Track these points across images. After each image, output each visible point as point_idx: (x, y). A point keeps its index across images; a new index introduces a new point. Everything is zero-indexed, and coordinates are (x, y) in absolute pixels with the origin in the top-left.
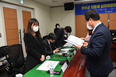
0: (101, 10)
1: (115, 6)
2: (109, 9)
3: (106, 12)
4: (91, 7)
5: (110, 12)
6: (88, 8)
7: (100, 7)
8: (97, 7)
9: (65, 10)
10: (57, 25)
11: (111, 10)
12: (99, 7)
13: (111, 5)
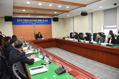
2: (34, 22)
3: (33, 24)
4: (23, 20)
6: (22, 21)
9: (5, 21)
11: (35, 23)
12: (28, 20)
13: (35, 20)
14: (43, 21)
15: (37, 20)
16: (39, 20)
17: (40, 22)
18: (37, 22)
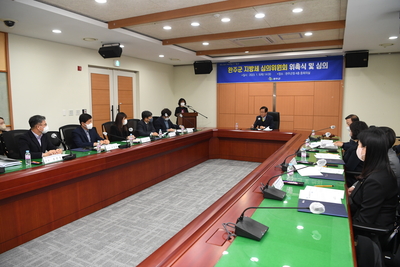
0: (262, 74)
1: (284, 69)
3: (270, 79)
4: (244, 69)
5: (276, 80)
6: (240, 70)
7: (260, 69)
8: (254, 69)
9: (196, 73)
10: (181, 100)
11: (278, 76)
13: (279, 67)
14: (308, 67)
16: (292, 67)
17: (296, 71)
18: (284, 72)
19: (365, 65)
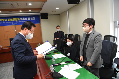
0: (9, 22)
1: (18, 20)
2: (14, 22)
3: (13, 24)
5: (15, 25)
7: (8, 20)
8: (5, 20)
11: (16, 23)
12: (6, 20)
13: (16, 19)
14: (28, 19)
15: (18, 19)
16: (21, 19)
17: (23, 20)
18: (18, 21)
19: (47, 18)
